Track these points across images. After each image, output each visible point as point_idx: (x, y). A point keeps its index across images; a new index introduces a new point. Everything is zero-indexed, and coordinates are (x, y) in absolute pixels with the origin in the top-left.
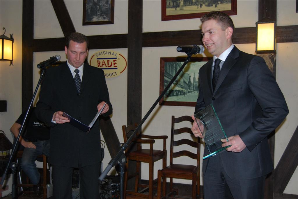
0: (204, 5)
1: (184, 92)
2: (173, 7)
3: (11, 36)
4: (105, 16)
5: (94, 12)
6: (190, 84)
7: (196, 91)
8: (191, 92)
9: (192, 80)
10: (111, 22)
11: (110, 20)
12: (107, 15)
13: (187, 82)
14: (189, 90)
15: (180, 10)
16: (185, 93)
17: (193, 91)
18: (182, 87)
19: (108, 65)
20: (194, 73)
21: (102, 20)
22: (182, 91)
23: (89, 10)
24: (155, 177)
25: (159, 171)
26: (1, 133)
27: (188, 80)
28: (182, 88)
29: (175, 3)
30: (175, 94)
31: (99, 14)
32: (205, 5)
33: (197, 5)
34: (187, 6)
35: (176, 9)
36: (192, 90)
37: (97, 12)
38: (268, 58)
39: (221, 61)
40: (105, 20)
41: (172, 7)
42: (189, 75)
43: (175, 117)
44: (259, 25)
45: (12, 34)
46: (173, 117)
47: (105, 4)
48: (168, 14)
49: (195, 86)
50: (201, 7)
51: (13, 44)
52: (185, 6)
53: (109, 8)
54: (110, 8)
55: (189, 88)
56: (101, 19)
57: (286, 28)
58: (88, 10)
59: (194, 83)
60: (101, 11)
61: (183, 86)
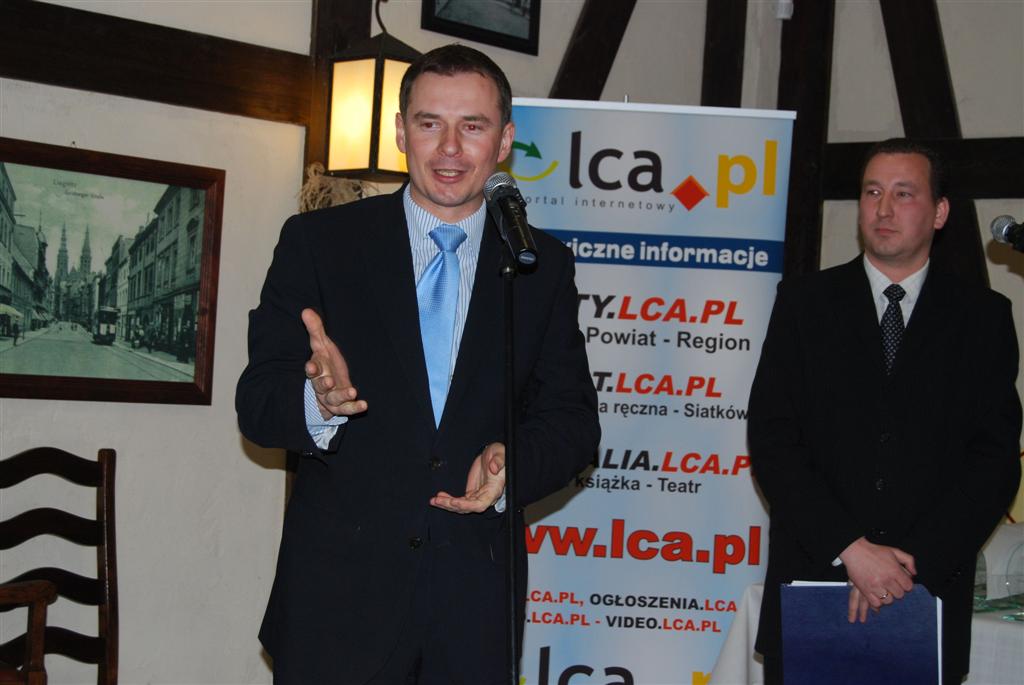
1: (12, 322)
6: (41, 284)
7: (67, 320)
8: (45, 324)
9: (51, 265)
13: (30, 274)
14: (35, 315)
16: (16, 326)
17: (53, 320)
18: (7, 295)
20: (64, 231)
22: (6, 319)
27: (36, 263)
28: (4, 301)
36: (48, 317)
42: (40, 235)
49: (65, 295)
55: (34, 304)
59: (59, 279)
61: (9, 291)
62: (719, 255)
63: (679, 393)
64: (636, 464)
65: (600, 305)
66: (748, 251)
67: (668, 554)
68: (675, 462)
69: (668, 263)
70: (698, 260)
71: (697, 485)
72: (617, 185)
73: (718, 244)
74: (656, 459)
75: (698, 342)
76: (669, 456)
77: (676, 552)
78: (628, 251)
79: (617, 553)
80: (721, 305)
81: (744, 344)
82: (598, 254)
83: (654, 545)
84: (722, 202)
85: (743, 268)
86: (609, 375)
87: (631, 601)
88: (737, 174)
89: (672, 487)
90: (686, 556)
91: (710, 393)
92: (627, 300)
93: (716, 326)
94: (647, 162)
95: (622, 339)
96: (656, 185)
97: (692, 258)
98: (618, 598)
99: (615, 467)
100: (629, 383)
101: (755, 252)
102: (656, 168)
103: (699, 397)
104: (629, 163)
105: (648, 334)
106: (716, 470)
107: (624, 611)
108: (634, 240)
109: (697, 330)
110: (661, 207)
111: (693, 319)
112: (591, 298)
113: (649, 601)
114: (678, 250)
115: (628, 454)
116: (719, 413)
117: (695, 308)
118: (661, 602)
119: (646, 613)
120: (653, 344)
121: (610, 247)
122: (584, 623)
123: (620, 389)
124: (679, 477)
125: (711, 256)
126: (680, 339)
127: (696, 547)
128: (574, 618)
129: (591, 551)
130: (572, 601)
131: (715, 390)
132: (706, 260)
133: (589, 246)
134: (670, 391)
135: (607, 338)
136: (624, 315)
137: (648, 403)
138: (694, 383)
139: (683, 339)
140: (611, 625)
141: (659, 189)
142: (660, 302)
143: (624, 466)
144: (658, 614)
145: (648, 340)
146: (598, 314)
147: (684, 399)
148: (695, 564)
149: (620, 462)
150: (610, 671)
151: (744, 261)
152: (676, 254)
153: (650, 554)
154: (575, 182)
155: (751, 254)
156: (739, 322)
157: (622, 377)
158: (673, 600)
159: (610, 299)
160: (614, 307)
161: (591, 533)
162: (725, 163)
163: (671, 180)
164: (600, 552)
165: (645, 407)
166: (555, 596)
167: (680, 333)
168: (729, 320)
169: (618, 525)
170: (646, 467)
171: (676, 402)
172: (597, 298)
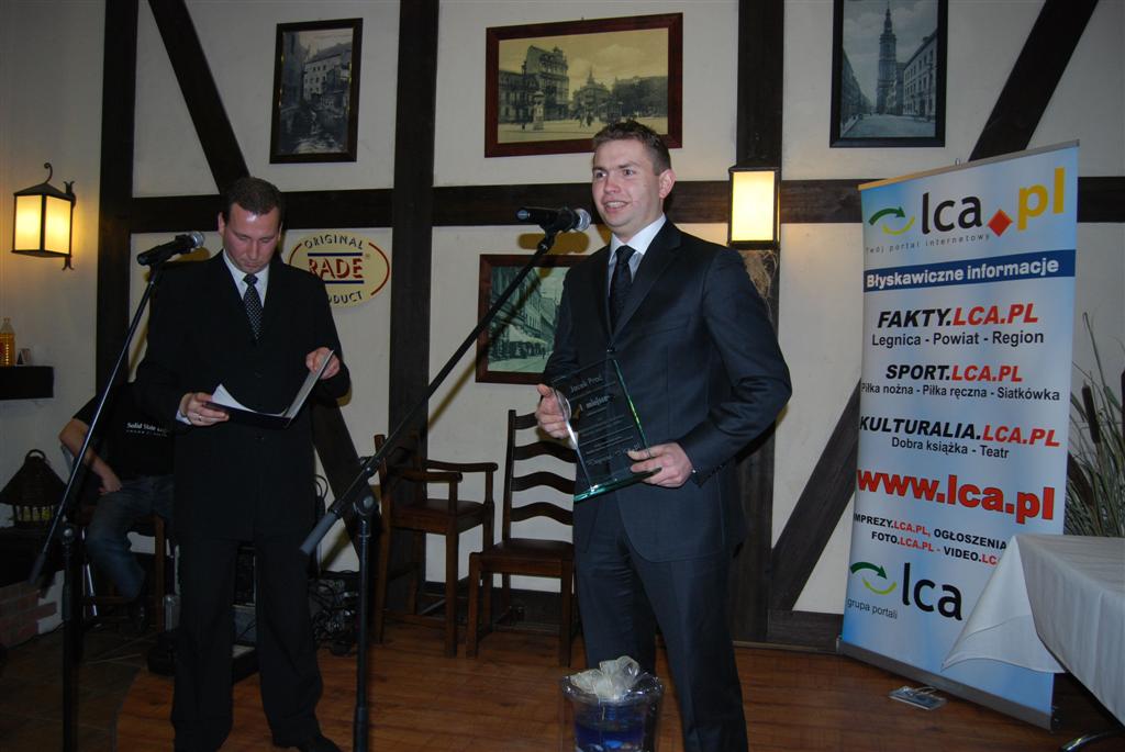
0: (597, 119)
1: (541, 346)
2: (517, 121)
3: (69, 187)
4: (332, 140)
5: (302, 129)
10: (349, 156)
11: (346, 151)
12: (337, 138)
15: (535, 129)
19: (339, 271)
21: (325, 151)
22: (538, 345)
23: (289, 123)
24: (464, 571)
25: (473, 555)
26: (38, 457)
28: (537, 336)
29: (521, 112)
30: (518, 353)
31: (313, 133)
32: (601, 120)
33: (578, 118)
34: (554, 119)
35: (524, 127)
37: (310, 128)
38: (760, 261)
39: (634, 251)
40: (332, 151)
41: (513, 122)
43: (518, 414)
44: (737, 175)
45: (72, 183)
46: (512, 413)
47: (333, 108)
48: (502, 139)
50: (589, 124)
51: (75, 209)
52: (549, 120)
53: (344, 118)
54: (347, 117)
56: (321, 148)
57: (804, 186)
58: (285, 122)
60: (322, 127)
62: (1019, 268)
63: (994, 379)
64: (965, 434)
65: (942, 316)
66: (1041, 261)
67: (987, 506)
68: (992, 434)
69: (987, 280)
70: (1006, 274)
71: (1006, 452)
72: (951, 227)
73: (1018, 259)
74: (979, 431)
75: (1006, 339)
76: (988, 428)
77: (992, 503)
78: (959, 275)
79: (952, 501)
80: (1021, 307)
81: (1039, 337)
82: (941, 279)
83: (977, 497)
84: (1022, 226)
85: (1038, 276)
86: (947, 367)
87: (961, 537)
88: (1033, 201)
89: (989, 453)
90: (998, 507)
91: (1015, 379)
92: (959, 311)
93: (1018, 325)
94: (971, 205)
95: (956, 340)
96: (977, 222)
97: (1002, 272)
98: (952, 534)
99: (951, 436)
100: (960, 373)
101: (1047, 261)
102: (977, 210)
103: (1007, 383)
104: (960, 207)
105: (974, 335)
106: (1018, 440)
107: (956, 545)
108: (963, 265)
109: (1007, 329)
110: (981, 237)
111: (1003, 321)
112: (936, 312)
113: (973, 539)
114: (992, 268)
115: (960, 426)
116: (1020, 394)
117: (1004, 313)
118: (981, 541)
119: (971, 548)
120: (977, 343)
121: (948, 273)
122: (930, 550)
123: (955, 378)
124: (994, 445)
125: (1014, 269)
126: (994, 337)
127: (1006, 500)
128: (925, 545)
129: (935, 498)
130: (924, 533)
131: (1017, 376)
132: (1011, 273)
133: (934, 274)
134: (988, 378)
135: (946, 340)
136: (957, 322)
137: (974, 388)
138: (1005, 371)
139: (997, 336)
140: (947, 553)
141: (979, 224)
142: (981, 310)
143: (957, 436)
144: (979, 550)
145: (973, 339)
146: (940, 324)
147: (998, 384)
148: (1004, 515)
149: (954, 433)
150: (946, 588)
151: (1039, 270)
152: (991, 272)
153: (974, 503)
154: (926, 230)
155: (1044, 263)
156: (1035, 320)
157: (956, 368)
158: (989, 541)
159: (948, 310)
160: (950, 317)
161: (936, 483)
162: (1023, 194)
163: (987, 215)
164: (941, 498)
165: (971, 391)
166: (914, 528)
167: (995, 333)
168: (1028, 319)
169: (953, 479)
170: (972, 436)
171: (991, 386)
172: (939, 311)
